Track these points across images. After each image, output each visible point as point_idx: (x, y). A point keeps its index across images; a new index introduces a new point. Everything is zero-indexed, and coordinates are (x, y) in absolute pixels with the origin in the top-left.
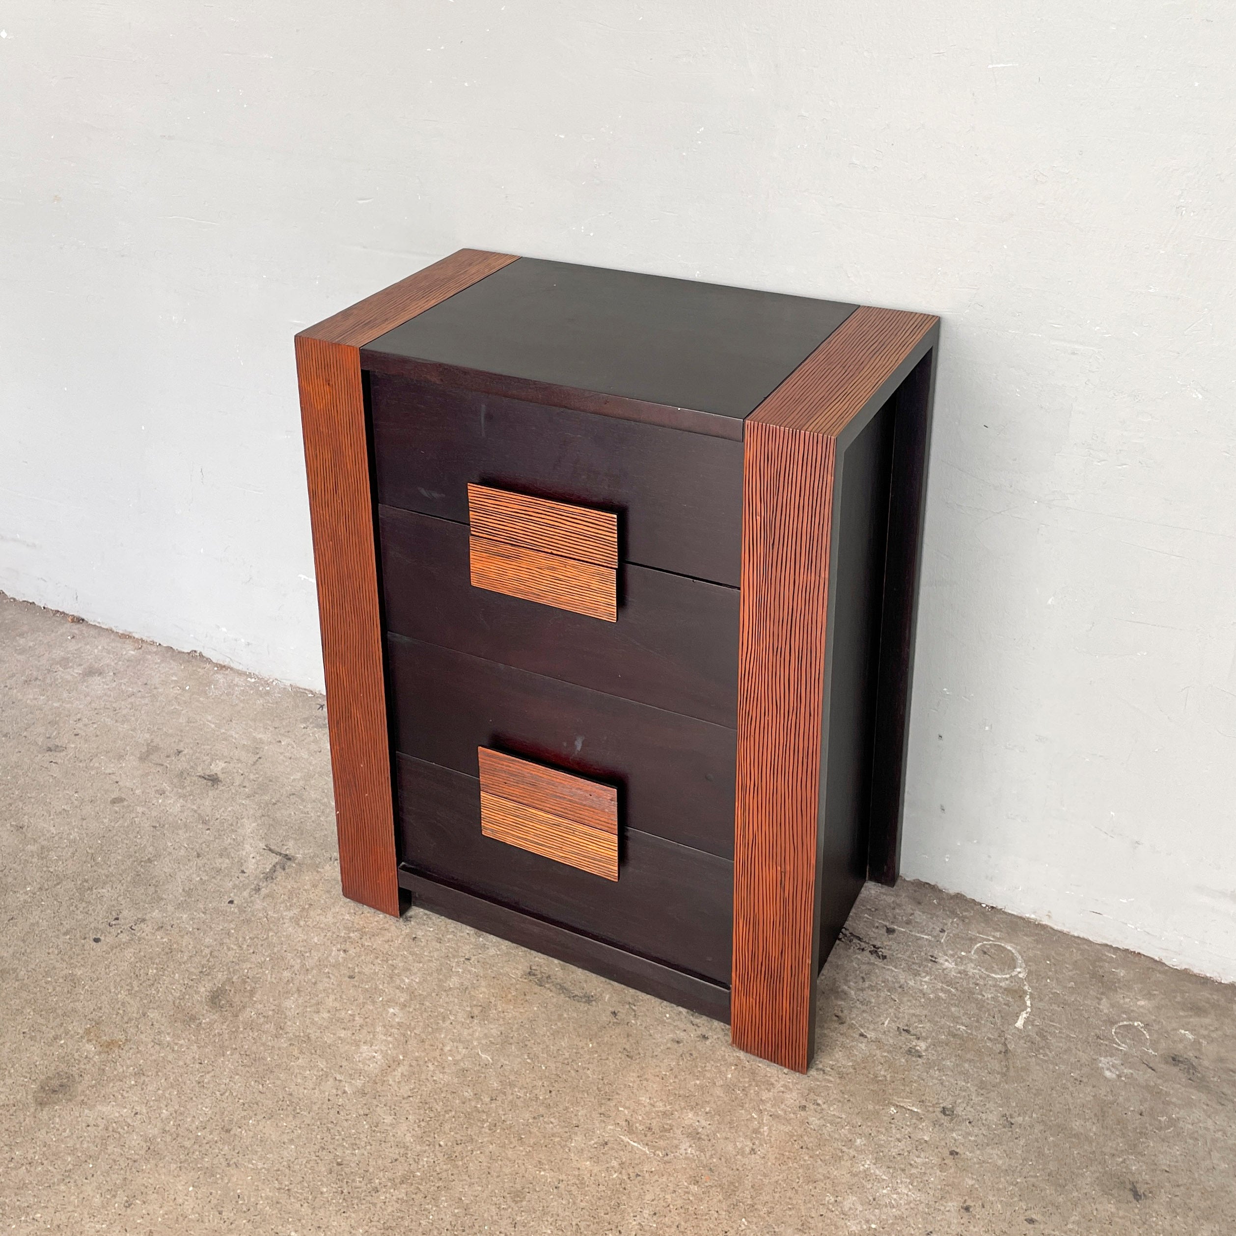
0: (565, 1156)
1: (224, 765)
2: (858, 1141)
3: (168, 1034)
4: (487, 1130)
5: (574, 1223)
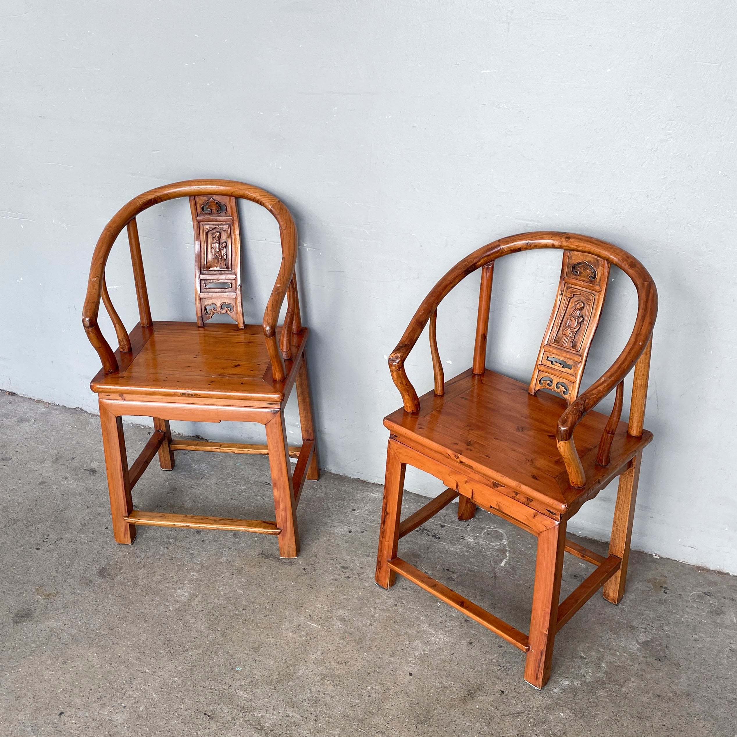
0: (280, 631)
1: (98, 464)
2: (421, 618)
3: (78, 589)
4: (241, 623)
5: (284, 659)
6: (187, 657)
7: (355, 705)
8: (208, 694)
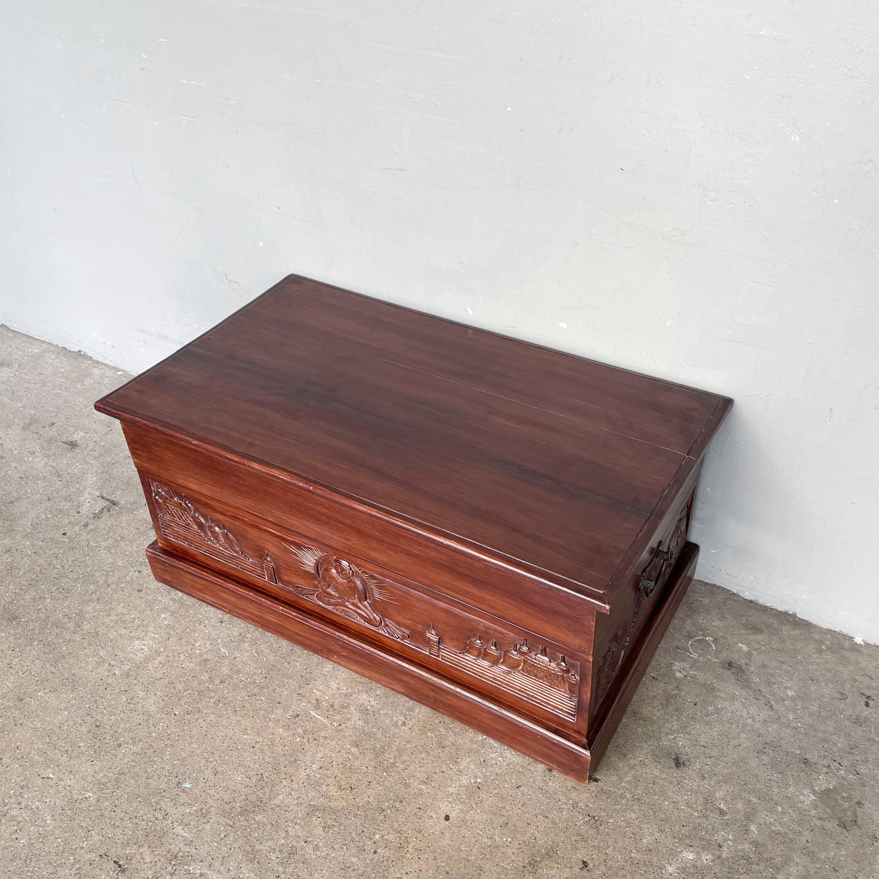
0: (265, 724)
1: (83, 434)
4: (212, 704)
5: (259, 773)
6: (116, 756)
7: (349, 867)
8: (130, 825)
